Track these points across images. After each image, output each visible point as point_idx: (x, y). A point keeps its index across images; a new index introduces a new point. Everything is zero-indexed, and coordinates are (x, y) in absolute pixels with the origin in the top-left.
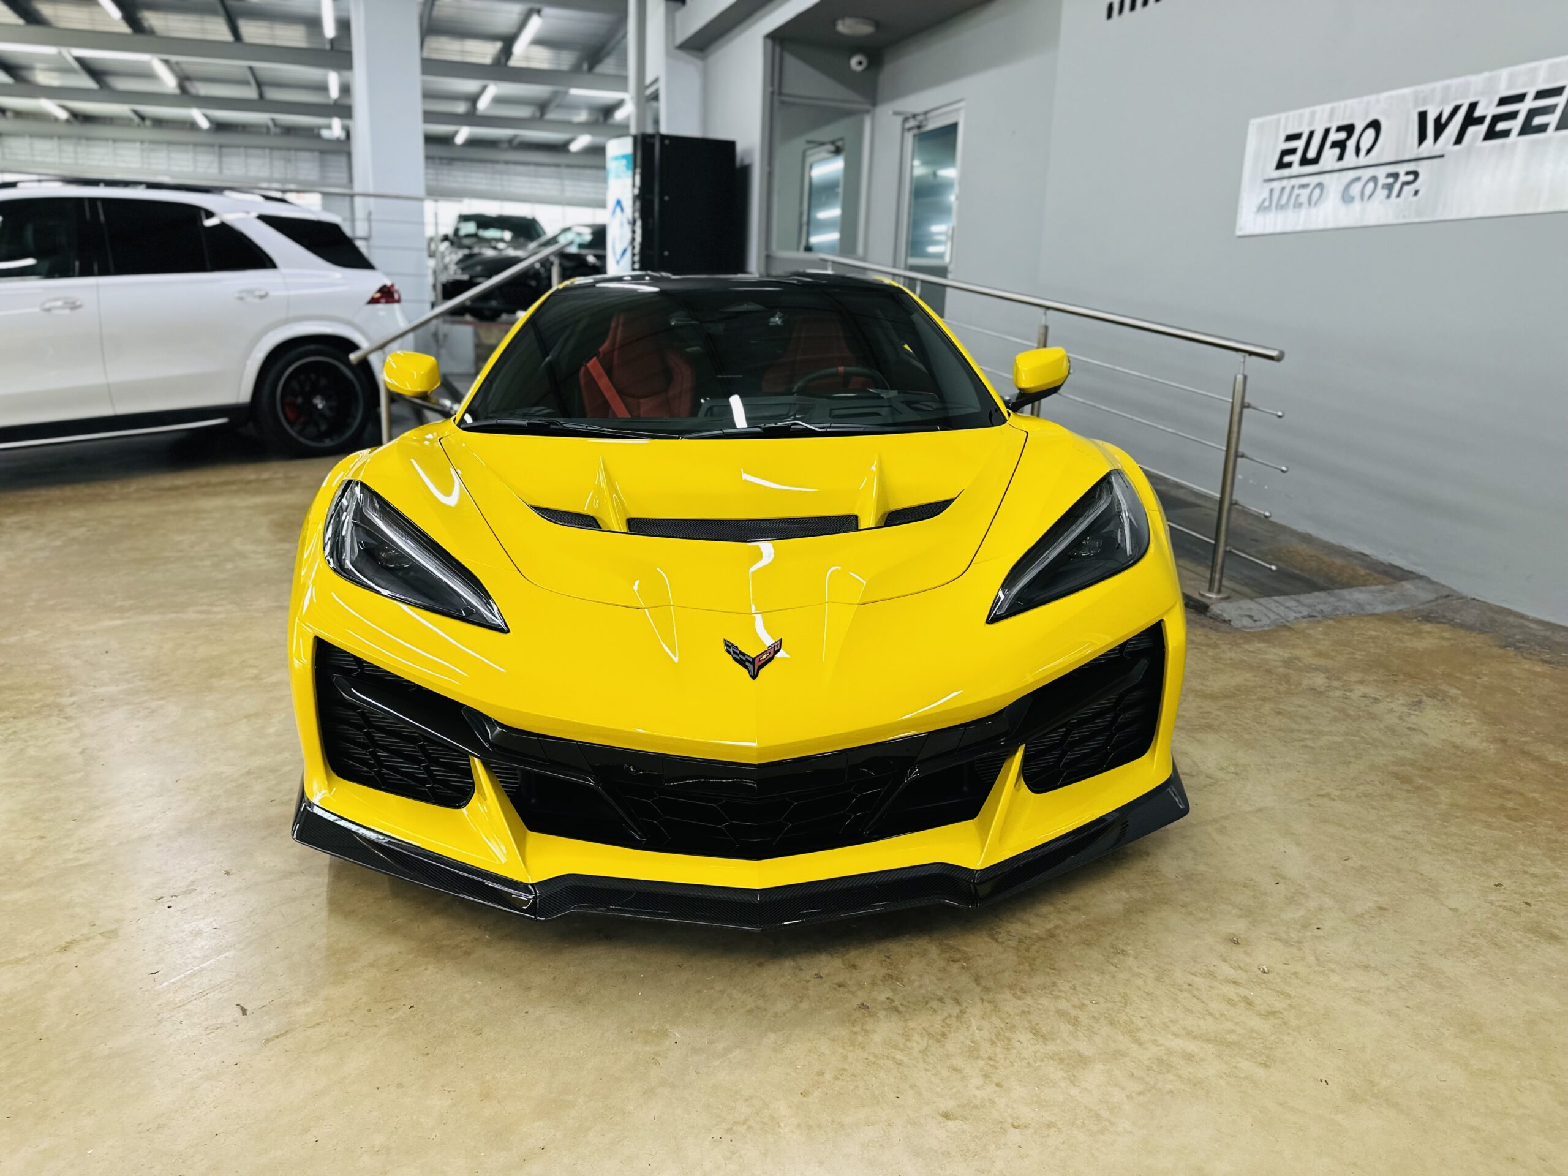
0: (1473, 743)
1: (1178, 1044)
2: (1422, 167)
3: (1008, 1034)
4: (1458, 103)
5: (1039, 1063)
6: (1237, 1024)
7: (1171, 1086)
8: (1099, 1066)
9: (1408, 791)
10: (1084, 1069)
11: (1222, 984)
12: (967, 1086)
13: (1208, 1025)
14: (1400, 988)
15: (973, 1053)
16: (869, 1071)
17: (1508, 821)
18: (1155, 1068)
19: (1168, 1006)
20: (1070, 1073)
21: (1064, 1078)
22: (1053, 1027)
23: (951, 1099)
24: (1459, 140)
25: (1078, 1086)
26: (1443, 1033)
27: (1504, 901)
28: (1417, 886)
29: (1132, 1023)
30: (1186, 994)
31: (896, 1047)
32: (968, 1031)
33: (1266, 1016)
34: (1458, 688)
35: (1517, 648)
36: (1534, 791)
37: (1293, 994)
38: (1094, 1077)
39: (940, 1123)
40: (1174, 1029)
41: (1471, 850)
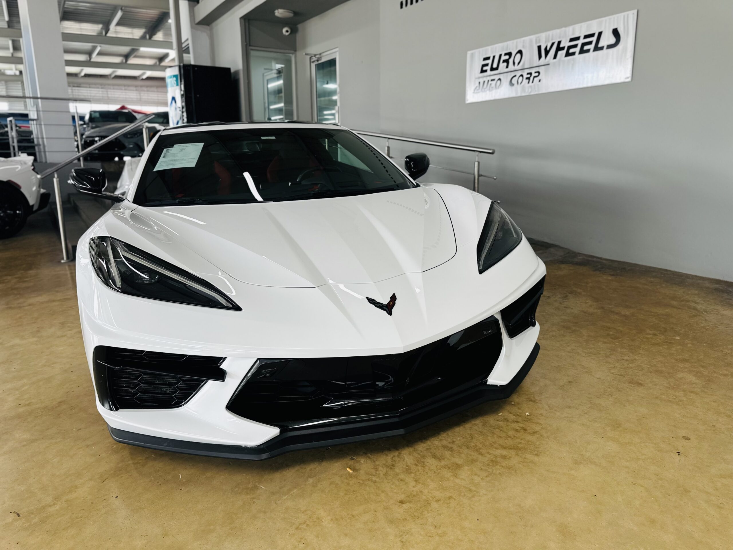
0: (591, 310)
1: (498, 452)
2: (541, 70)
3: (423, 460)
4: (553, 41)
5: (439, 471)
6: (521, 439)
7: (500, 471)
8: (466, 468)
9: (570, 333)
10: (460, 470)
11: (512, 424)
12: (408, 487)
13: (509, 442)
14: (585, 413)
15: (408, 470)
16: (361, 488)
17: (611, 340)
18: (491, 464)
19: (491, 436)
20: (454, 473)
21: (452, 476)
22: (442, 454)
23: (402, 494)
24: (555, 57)
25: (459, 478)
26: (606, 430)
27: (618, 372)
28: (582, 371)
29: (477, 446)
30: (497, 430)
31: (372, 475)
32: (404, 462)
33: (533, 434)
34: (581, 289)
35: (600, 271)
36: (619, 327)
37: (542, 423)
38: (464, 473)
39: (399, 506)
40: (495, 446)
41: (600, 353)
